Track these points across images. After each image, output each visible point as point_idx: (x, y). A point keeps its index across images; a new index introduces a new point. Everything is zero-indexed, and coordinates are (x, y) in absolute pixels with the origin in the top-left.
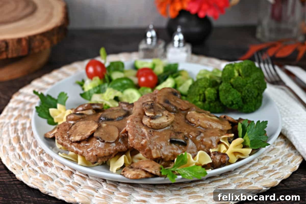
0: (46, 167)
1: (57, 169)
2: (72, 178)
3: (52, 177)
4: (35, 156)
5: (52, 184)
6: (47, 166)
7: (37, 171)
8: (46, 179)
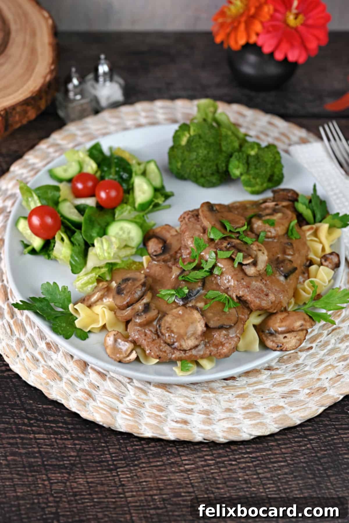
0: (50, 352)
1: (65, 358)
2: (87, 374)
3: (59, 372)
4: (32, 329)
5: (61, 386)
6: (50, 350)
7: (38, 360)
8: (53, 377)
